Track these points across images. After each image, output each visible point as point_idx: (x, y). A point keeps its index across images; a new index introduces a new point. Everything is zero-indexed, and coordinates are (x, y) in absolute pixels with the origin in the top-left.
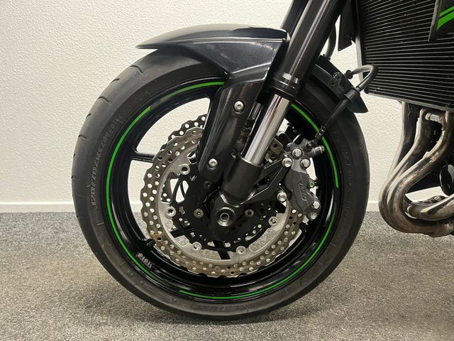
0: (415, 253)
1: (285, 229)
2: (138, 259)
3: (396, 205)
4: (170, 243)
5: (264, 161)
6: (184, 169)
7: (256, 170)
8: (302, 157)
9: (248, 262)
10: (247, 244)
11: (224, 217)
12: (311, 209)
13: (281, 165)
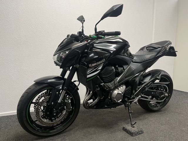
0: (92, 113)
1: (65, 113)
2: (33, 126)
3: (85, 105)
4: (42, 120)
5: (62, 101)
6: (45, 105)
7: (60, 104)
8: (68, 99)
9: (58, 121)
10: (58, 118)
11: (55, 113)
12: (70, 109)
13: (65, 102)
